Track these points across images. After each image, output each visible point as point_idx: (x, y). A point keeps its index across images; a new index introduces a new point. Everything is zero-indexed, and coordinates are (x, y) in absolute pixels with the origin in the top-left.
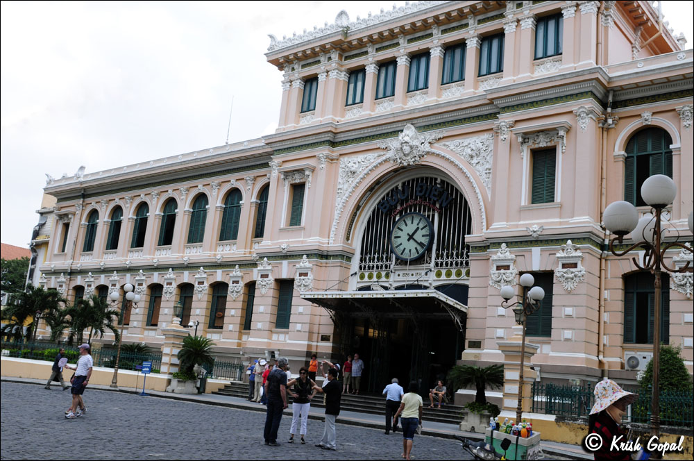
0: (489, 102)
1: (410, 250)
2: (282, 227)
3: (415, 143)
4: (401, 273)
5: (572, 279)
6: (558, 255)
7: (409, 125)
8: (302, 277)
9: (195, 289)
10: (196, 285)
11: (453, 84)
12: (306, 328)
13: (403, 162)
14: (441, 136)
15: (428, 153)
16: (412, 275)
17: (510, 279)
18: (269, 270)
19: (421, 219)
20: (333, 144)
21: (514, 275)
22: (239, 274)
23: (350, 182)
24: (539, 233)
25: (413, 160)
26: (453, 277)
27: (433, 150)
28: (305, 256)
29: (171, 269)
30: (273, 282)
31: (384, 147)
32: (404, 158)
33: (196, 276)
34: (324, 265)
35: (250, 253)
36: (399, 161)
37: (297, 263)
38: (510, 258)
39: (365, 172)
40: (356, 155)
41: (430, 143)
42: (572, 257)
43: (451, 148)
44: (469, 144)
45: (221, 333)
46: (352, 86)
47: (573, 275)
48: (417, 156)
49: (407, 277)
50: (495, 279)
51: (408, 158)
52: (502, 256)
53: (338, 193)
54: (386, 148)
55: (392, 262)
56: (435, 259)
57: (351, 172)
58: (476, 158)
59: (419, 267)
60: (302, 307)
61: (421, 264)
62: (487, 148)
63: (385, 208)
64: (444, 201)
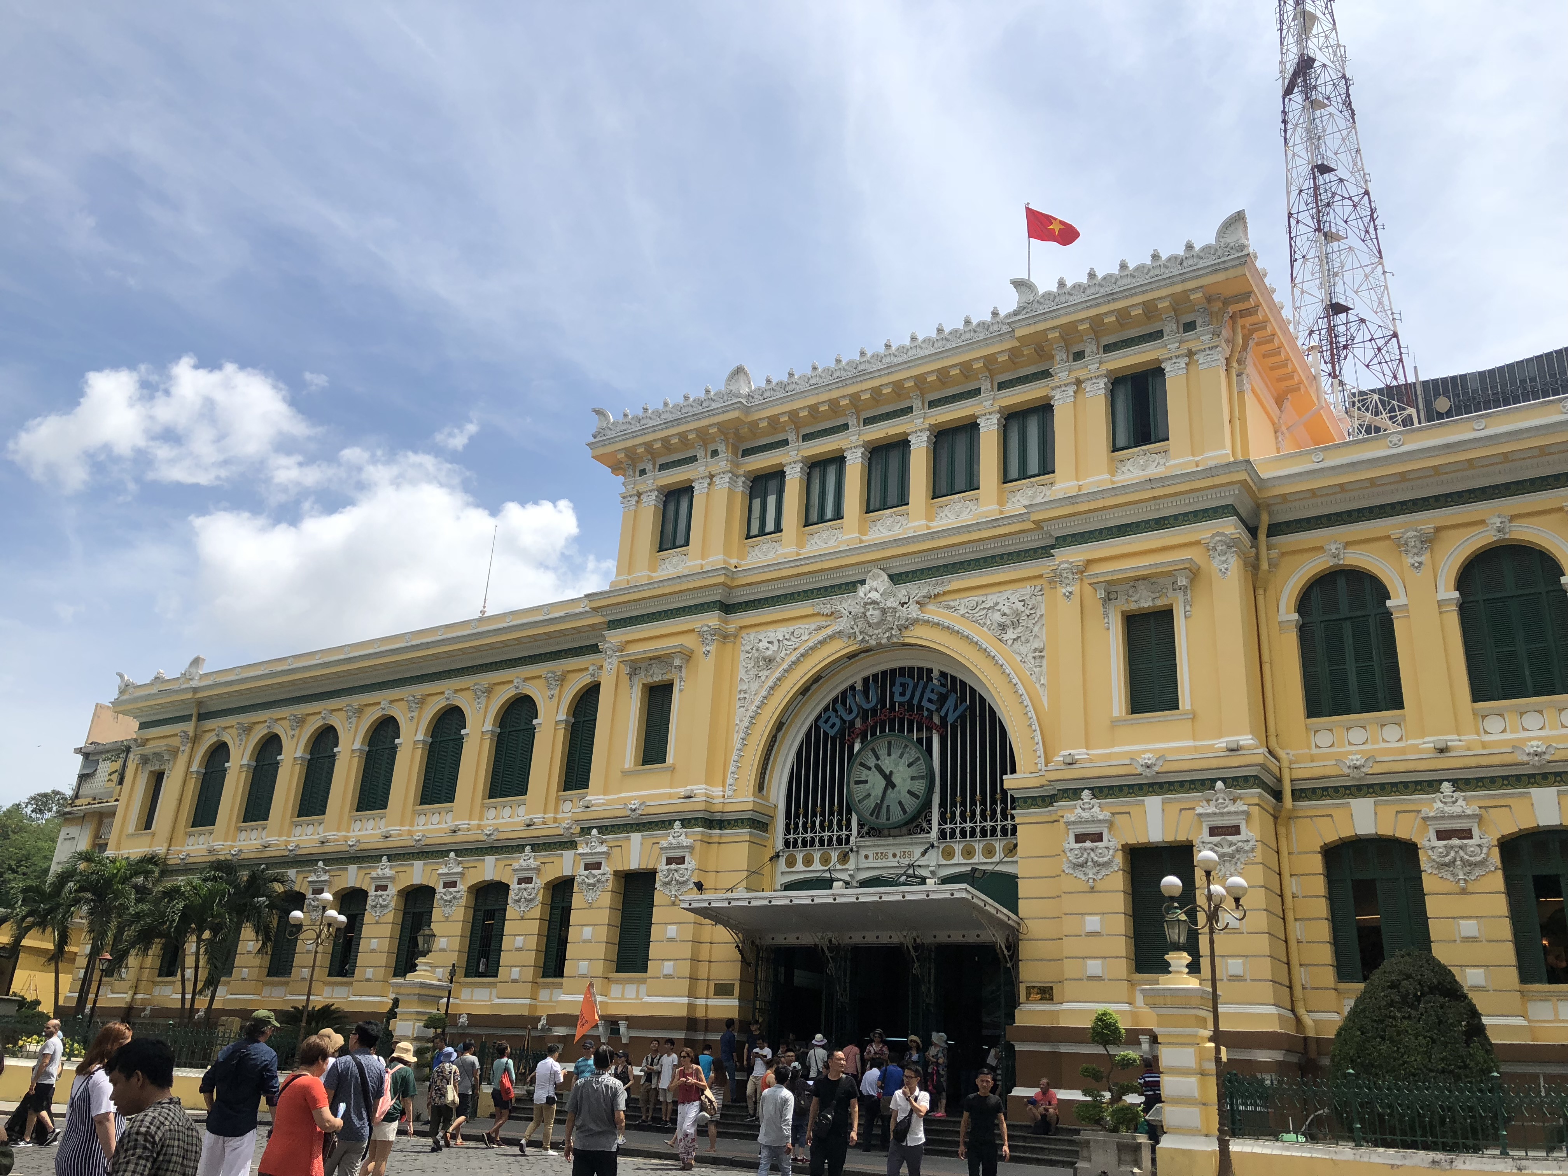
0: (1033, 526)
1: (888, 808)
2: (627, 766)
3: (891, 603)
4: (872, 852)
5: (1232, 856)
6: (1199, 810)
7: (876, 570)
8: (673, 866)
9: (437, 896)
10: (440, 889)
11: (956, 496)
12: (685, 969)
13: (867, 638)
14: (939, 590)
15: (916, 621)
16: (894, 855)
17: (1105, 859)
18: (603, 853)
19: (905, 747)
20: (727, 608)
21: (1111, 852)
22: (533, 863)
23: (763, 678)
24: (1156, 769)
25: (887, 634)
26: (978, 857)
27: (926, 616)
28: (677, 825)
29: (385, 858)
30: (611, 877)
31: (827, 611)
32: (870, 632)
33: (440, 871)
34: (716, 840)
35: (555, 820)
36: (861, 637)
37: (661, 836)
38: (1101, 817)
39: (793, 658)
40: (771, 628)
41: (917, 603)
42: (1229, 813)
43: (962, 612)
44: (997, 604)
45: (494, 985)
46: (757, 503)
47: (1234, 848)
48: (895, 627)
49: (884, 860)
50: (1074, 861)
51: (876, 632)
52: (1086, 815)
53: (739, 699)
54: (832, 613)
55: (851, 830)
56: (940, 824)
57: (764, 659)
58: (1012, 630)
59: (907, 839)
60: (674, 927)
61: (911, 834)
62: (1032, 612)
63: (833, 726)
64: (951, 712)
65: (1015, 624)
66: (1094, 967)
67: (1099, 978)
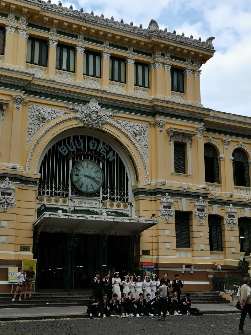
1: (87, 186)
3: (101, 114)
4: (76, 201)
5: (202, 217)
6: (196, 204)
7: (94, 99)
8: (6, 196)
12: (12, 240)
13: (89, 124)
14: (115, 114)
15: (107, 123)
16: (85, 203)
17: (171, 214)
19: (94, 166)
21: (173, 212)
24: (186, 190)
25: (96, 125)
26: (115, 207)
27: (112, 123)
28: (7, 179)
31: (71, 107)
32: (91, 121)
34: (21, 188)
36: (86, 123)
38: (171, 202)
41: (108, 117)
42: (203, 206)
43: (122, 125)
44: (134, 126)
47: (203, 215)
48: (100, 123)
49: (81, 204)
50: (163, 214)
51: (93, 122)
52: (168, 201)
53: (28, 131)
54: (73, 109)
55: (68, 191)
56: (102, 194)
57: (43, 118)
58: (138, 136)
59: (91, 198)
60: (6, 222)
61: (91, 196)
62: (145, 132)
63: (65, 152)
64: (111, 157)
65: (140, 135)
66: (168, 246)
67: (168, 249)
